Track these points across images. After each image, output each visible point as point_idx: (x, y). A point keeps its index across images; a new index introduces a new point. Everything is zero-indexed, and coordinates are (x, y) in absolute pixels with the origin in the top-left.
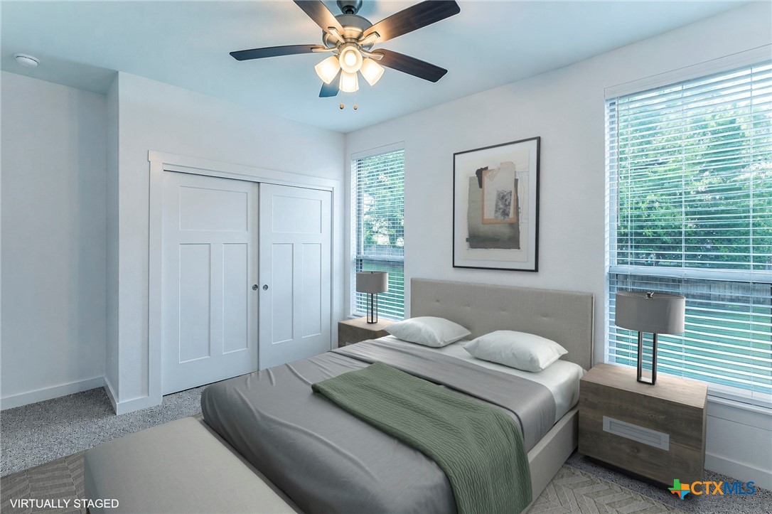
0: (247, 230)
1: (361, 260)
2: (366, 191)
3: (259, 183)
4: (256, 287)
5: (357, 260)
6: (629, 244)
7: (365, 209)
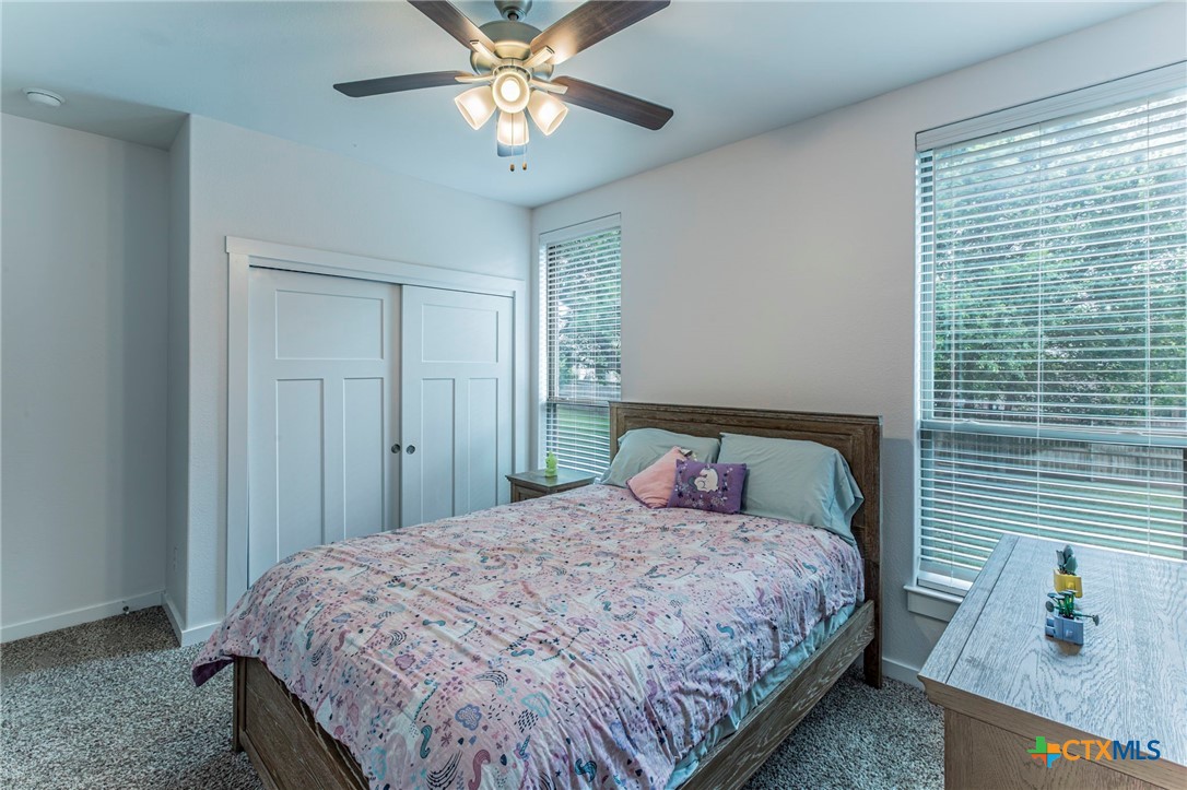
0: (382, 357)
1: (555, 405)
2: (561, 297)
3: (401, 285)
4: (397, 448)
5: (548, 405)
6: (953, 381)
7: (561, 325)
